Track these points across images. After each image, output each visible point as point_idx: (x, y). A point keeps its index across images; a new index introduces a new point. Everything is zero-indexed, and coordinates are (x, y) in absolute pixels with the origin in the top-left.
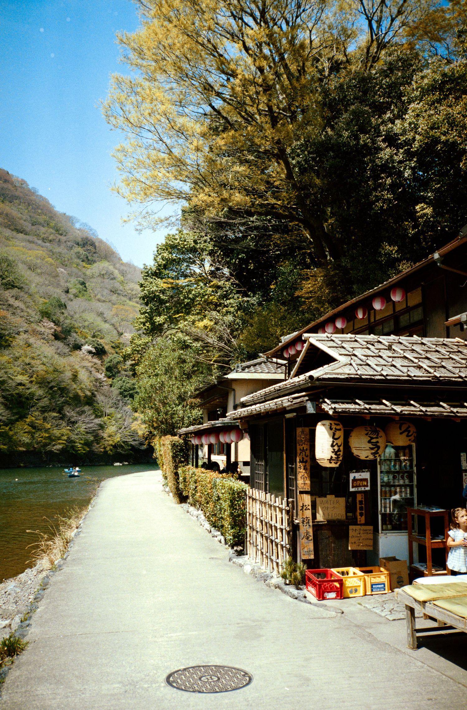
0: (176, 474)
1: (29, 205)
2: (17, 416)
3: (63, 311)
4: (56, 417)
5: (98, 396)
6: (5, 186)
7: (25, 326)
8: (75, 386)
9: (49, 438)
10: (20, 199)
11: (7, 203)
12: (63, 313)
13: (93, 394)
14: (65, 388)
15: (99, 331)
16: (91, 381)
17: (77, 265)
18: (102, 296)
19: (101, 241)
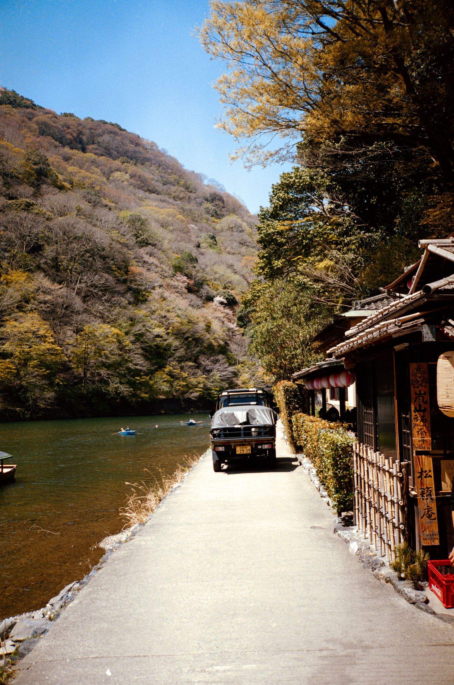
0: (290, 422)
1: (160, 166)
2: (156, 367)
3: (195, 265)
4: (192, 366)
5: (231, 345)
6: (137, 149)
7: (160, 281)
8: (208, 336)
9: (187, 386)
10: (151, 160)
11: (139, 165)
12: (195, 267)
13: (226, 343)
14: (199, 338)
15: (230, 282)
16: (224, 331)
17: (207, 220)
18: (232, 248)
19: (228, 196)
